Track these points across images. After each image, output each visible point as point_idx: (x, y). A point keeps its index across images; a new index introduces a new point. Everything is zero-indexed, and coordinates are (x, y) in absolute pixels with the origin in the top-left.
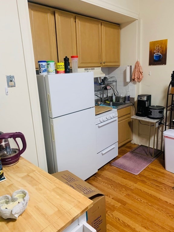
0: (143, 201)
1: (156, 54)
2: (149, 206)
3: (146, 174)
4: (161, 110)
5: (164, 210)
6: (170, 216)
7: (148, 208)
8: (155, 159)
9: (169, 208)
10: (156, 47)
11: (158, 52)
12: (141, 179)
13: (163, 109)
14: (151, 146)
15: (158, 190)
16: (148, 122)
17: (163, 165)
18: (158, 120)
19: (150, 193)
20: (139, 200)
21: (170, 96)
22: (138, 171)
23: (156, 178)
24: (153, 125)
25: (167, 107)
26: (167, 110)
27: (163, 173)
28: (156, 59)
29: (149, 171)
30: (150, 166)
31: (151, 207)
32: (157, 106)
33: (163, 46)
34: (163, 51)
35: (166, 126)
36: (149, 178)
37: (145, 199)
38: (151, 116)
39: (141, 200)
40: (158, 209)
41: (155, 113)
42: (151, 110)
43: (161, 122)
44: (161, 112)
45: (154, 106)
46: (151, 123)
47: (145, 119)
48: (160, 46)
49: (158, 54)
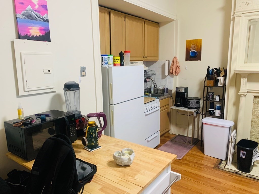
0: (190, 179)
1: (192, 51)
2: (196, 182)
3: (188, 158)
4: (198, 101)
5: (209, 184)
6: (214, 188)
7: (195, 184)
8: (193, 146)
9: (212, 183)
10: (192, 45)
11: (194, 49)
12: (185, 163)
13: (200, 99)
14: (190, 136)
15: (201, 170)
16: (187, 112)
17: (202, 150)
18: (195, 110)
19: (194, 173)
20: (186, 178)
21: (206, 88)
22: (181, 156)
23: (198, 161)
24: (191, 114)
25: (204, 98)
26: (203, 101)
27: (203, 157)
28: (193, 56)
29: (190, 156)
30: (190, 152)
31: (198, 183)
32: (194, 98)
33: (198, 44)
34: (198, 49)
35: (203, 115)
36: (191, 162)
37: (191, 177)
38: (190, 106)
39: (188, 179)
40: (204, 184)
41: (193, 104)
42: (189, 101)
43: (198, 112)
44: (198, 103)
45: (191, 97)
46: (190, 112)
47: (184, 109)
48: (195, 45)
49: (194, 51)
